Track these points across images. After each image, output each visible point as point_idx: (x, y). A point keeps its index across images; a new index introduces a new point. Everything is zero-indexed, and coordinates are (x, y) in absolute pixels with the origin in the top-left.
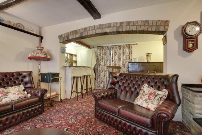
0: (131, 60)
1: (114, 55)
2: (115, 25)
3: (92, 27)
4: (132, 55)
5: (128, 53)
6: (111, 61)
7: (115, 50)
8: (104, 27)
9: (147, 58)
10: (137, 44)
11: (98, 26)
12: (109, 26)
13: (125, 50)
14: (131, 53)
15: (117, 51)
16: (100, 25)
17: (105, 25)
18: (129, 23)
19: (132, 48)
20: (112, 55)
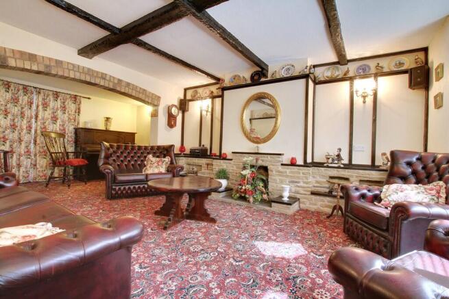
0: (78, 123)
1: (40, 107)
2: (112, 79)
3: (73, 65)
4: (80, 115)
5: (74, 111)
6: (33, 120)
7: (44, 99)
8: (95, 74)
9: (106, 125)
10: (89, 98)
11: (86, 70)
12: (103, 76)
13: (66, 103)
14: (78, 111)
15: (50, 101)
16: (89, 69)
17: (97, 72)
18: (128, 84)
19: (80, 102)
20: (38, 107)
